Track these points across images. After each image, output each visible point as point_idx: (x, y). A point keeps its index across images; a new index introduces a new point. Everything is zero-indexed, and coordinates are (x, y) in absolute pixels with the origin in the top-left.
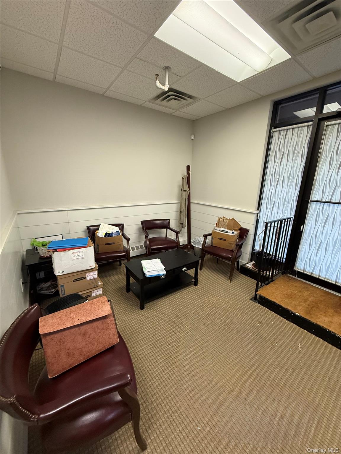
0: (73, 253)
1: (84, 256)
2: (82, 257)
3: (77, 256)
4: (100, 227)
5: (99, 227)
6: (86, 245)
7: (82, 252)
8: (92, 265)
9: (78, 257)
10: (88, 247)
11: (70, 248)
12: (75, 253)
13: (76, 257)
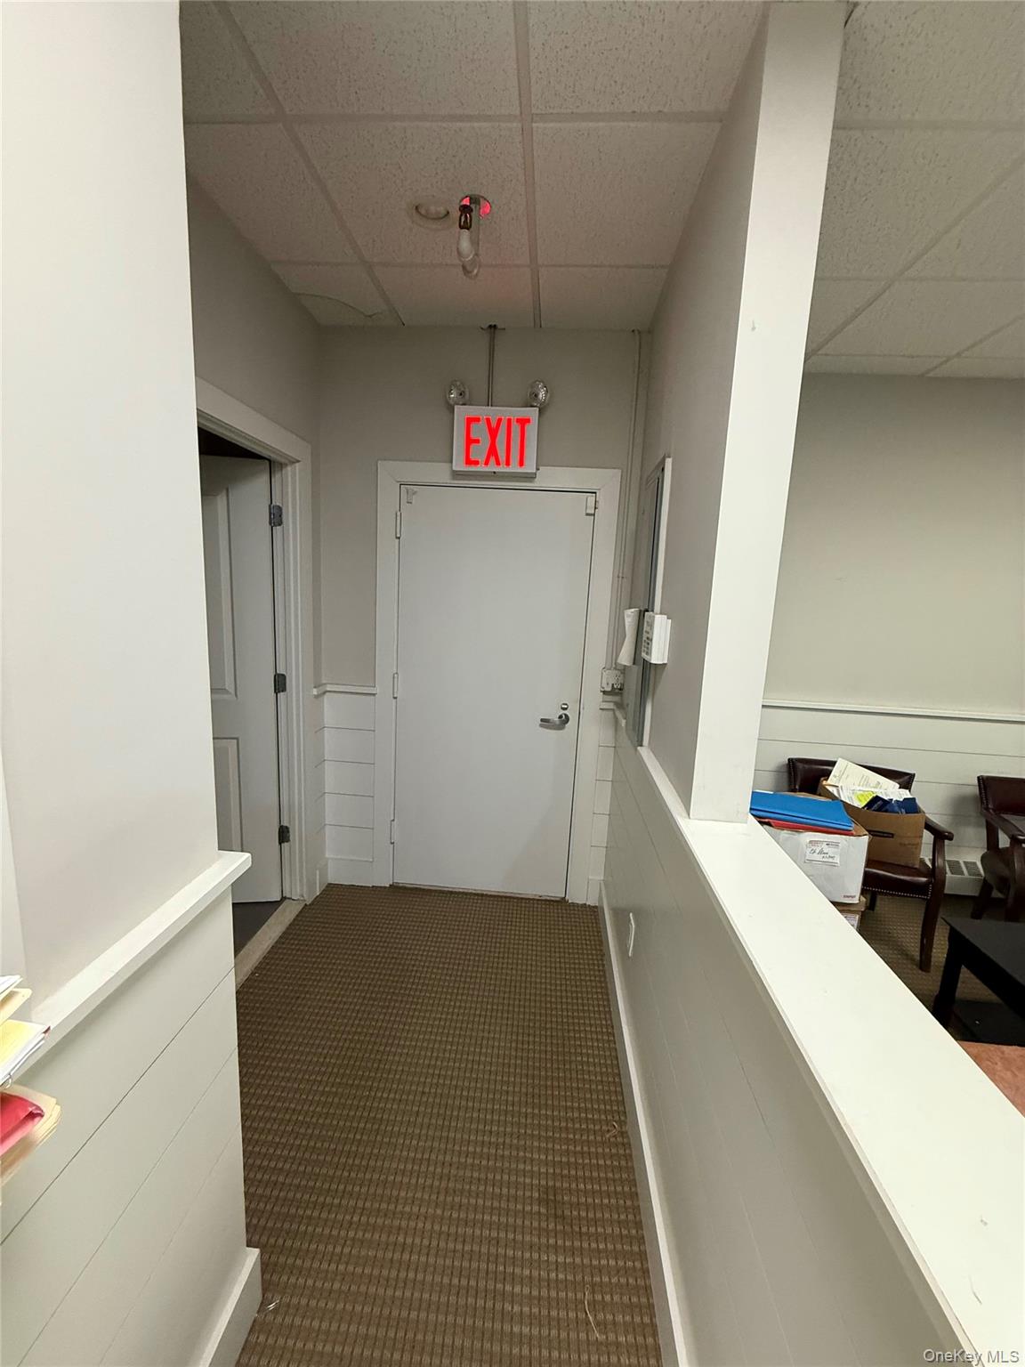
0: (811, 842)
1: (837, 860)
2: (831, 860)
3: (821, 852)
4: (835, 771)
5: (830, 768)
6: (851, 829)
7: (836, 845)
8: (853, 895)
9: (819, 857)
10: (852, 835)
11: (806, 824)
12: (816, 842)
13: (817, 857)
